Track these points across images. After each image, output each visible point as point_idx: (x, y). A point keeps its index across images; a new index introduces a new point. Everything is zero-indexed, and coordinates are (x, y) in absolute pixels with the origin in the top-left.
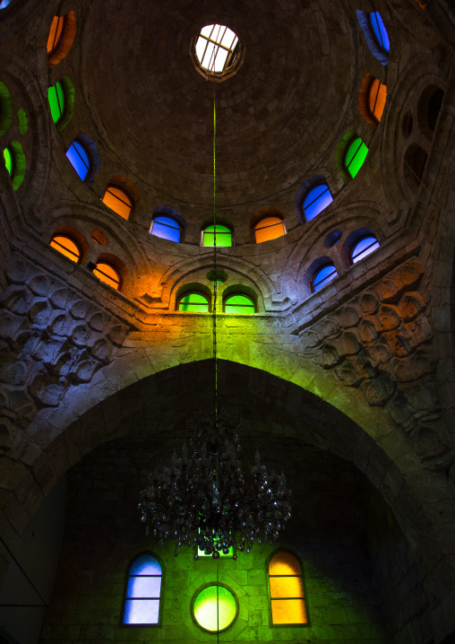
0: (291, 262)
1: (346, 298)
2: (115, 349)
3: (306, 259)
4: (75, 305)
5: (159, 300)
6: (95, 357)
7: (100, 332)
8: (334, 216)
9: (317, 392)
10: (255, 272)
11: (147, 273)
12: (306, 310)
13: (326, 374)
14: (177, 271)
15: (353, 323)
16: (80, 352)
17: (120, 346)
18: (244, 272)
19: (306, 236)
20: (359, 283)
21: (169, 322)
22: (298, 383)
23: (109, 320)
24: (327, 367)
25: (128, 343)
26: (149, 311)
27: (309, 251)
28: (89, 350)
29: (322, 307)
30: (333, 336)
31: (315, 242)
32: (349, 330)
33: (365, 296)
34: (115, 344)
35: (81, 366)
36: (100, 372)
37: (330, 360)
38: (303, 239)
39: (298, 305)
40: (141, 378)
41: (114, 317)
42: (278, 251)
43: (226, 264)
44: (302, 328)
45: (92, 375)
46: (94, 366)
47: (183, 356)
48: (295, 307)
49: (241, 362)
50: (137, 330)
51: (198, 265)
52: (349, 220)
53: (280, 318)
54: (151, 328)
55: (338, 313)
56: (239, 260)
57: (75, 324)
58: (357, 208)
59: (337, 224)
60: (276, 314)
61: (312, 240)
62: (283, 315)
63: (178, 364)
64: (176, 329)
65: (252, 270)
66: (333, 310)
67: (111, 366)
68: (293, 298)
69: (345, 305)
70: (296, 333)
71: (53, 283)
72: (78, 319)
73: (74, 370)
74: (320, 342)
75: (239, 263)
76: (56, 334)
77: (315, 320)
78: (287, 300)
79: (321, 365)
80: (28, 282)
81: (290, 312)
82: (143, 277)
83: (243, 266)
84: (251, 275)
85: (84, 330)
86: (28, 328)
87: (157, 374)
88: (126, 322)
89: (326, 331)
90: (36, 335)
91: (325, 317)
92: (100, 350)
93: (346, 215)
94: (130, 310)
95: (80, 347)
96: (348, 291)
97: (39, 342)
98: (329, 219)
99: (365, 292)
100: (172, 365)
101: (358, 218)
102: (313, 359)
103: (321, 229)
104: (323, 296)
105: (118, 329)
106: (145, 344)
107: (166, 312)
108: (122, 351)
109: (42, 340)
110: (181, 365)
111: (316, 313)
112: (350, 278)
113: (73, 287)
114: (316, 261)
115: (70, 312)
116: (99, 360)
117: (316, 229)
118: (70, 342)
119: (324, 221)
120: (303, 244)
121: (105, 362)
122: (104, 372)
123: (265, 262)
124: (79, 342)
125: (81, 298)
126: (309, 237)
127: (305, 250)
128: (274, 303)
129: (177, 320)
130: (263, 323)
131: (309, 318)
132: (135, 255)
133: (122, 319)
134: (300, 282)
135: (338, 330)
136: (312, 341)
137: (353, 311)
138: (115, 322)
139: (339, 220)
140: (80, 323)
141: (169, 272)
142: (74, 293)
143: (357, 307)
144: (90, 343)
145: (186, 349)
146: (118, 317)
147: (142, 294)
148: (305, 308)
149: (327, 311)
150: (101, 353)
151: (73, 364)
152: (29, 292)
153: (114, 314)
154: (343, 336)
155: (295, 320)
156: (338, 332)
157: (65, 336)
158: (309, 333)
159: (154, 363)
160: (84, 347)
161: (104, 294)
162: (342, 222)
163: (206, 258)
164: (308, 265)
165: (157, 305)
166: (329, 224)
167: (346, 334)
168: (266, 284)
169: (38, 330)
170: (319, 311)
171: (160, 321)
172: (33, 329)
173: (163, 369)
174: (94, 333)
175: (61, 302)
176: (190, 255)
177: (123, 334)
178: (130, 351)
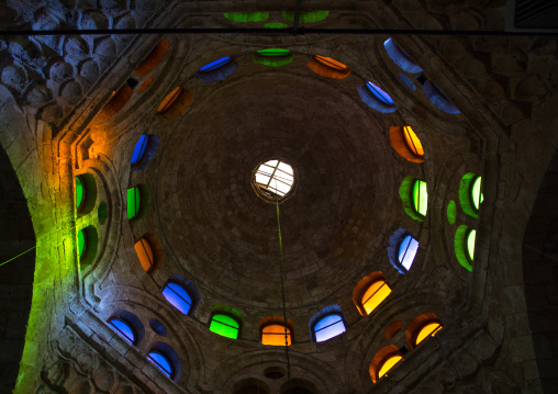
0: (127, 289)
1: (121, 368)
2: (33, 111)
3: (132, 304)
4: (95, 65)
5: (86, 157)
6: (30, 89)
7: (60, 94)
8: (177, 322)
9: (20, 377)
10: (111, 253)
11: (109, 137)
12: (94, 326)
13: (37, 377)
14: (107, 169)
15: (100, 386)
16: (39, 70)
17: (38, 117)
18: (109, 241)
19: (152, 298)
20: (140, 377)
21: (62, 171)
22: (25, 351)
23: (70, 103)
24: (44, 375)
25: (41, 125)
26: (73, 147)
27: (140, 304)
28: (42, 82)
29: (105, 345)
30: (78, 368)
31: (148, 308)
32: (91, 384)
33: (130, 388)
34: (41, 110)
35: (19, 71)
36: (8, 94)
37: (52, 375)
38: (148, 295)
39: (96, 314)
40: (8, 152)
41: (73, 107)
42: (132, 272)
43: (113, 220)
44: (75, 327)
45: (7, 86)
46: (17, 86)
47: (34, 200)
48: (93, 311)
49: (36, 274)
50: (54, 135)
51: (111, 189)
52: (178, 338)
53: (78, 298)
54: (55, 151)
55: (103, 364)
56: (119, 233)
57: (74, 63)
58: (192, 344)
59: (171, 327)
60: (81, 292)
61: (150, 305)
62: (82, 300)
63: (26, 196)
64: (56, 183)
65: (113, 250)
66: (105, 358)
67: (17, 108)
68: (101, 306)
69: (114, 369)
70: (68, 322)
71: (124, 40)
72: (79, 67)
73: (17, 62)
74: (68, 355)
75: (116, 233)
76: (66, 41)
77: (88, 340)
78: (98, 300)
79: (44, 367)
80: (133, 13)
81: (87, 307)
82: (105, 134)
83: (114, 238)
84: (108, 250)
85: (66, 75)
86: (79, 6)
87: (14, 172)
88: (66, 122)
89: (82, 358)
90: (68, 15)
91: (95, 351)
92: (39, 95)
93: (181, 334)
94: (77, 125)
95: (46, 70)
96: (130, 367)
97: (60, 19)
98: (172, 317)
99: (134, 386)
100: (24, 189)
101: (183, 347)
102: (47, 354)
103: (162, 312)
104: (114, 341)
105: (58, 113)
106: (40, 148)
107: (73, 166)
108: (32, 120)
109: (62, 23)
110: (26, 200)
111: (95, 338)
112: (140, 364)
113: (116, 64)
114: (135, 317)
115: (90, 59)
116: (26, 94)
117: (160, 307)
118: (54, 57)
119: (169, 313)
120: (145, 297)
121: (21, 100)
122: (9, 100)
123: (121, 262)
124: (53, 70)
125: (103, 71)
126: (152, 301)
127: (140, 301)
128: (92, 287)
129: (66, 181)
130: (71, 280)
131: (89, 333)
132: (125, 122)
133: (69, 117)
134: (113, 307)
135: (87, 372)
136: (65, 344)
137: (111, 380)
138: (67, 109)
139: (175, 328)
140: (75, 70)
141: (108, 161)
142: (109, 64)
143: (116, 383)
144: (50, 84)
145: (41, 202)
146: (73, 113)
147: (93, 136)
148: (96, 324)
149: (102, 351)
150: (35, 97)
151: (24, 60)
152: (121, 13)
153: (77, 108)
154: (84, 379)
155: (79, 315)
156: (85, 372)
157: (65, 53)
158: (72, 338)
159: (24, 166)
160: (48, 77)
161: (100, 96)
162: (173, 331)
163: (118, 197)
164: (129, 309)
165: (80, 156)
166: (168, 318)
167: (87, 383)
168: (104, 270)
169: (76, 19)
170: (99, 342)
171: (63, 161)
172: (76, 13)
173: (20, 179)
174: (58, 85)
175: (101, 49)
176: (120, 180)
177: (52, 119)
178: (33, 132)
